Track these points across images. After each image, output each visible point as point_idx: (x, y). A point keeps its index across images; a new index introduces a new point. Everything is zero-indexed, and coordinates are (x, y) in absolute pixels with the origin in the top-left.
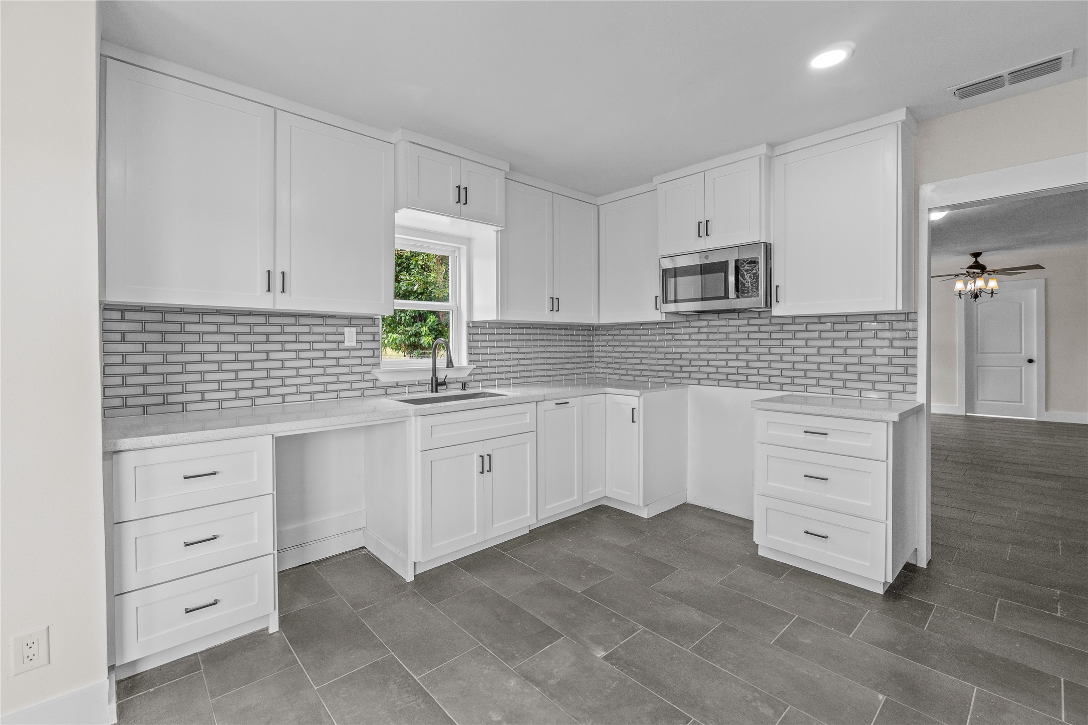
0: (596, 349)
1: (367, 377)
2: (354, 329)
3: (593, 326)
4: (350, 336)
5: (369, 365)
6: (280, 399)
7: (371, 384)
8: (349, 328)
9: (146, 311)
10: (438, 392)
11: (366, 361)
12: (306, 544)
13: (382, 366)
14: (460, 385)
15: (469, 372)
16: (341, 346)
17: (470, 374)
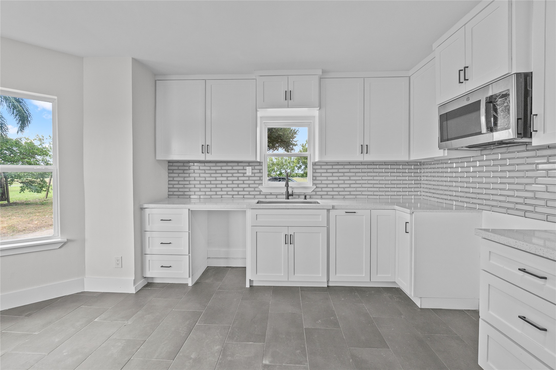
0: (422, 178)
1: (256, 189)
2: (250, 168)
3: (420, 162)
4: (249, 171)
5: (258, 184)
6: (220, 197)
7: (258, 193)
8: (248, 167)
9: (179, 162)
10: (289, 199)
11: (256, 182)
12: (229, 259)
13: (263, 184)
14: (303, 197)
15: (313, 190)
16: (245, 175)
17: (313, 191)
